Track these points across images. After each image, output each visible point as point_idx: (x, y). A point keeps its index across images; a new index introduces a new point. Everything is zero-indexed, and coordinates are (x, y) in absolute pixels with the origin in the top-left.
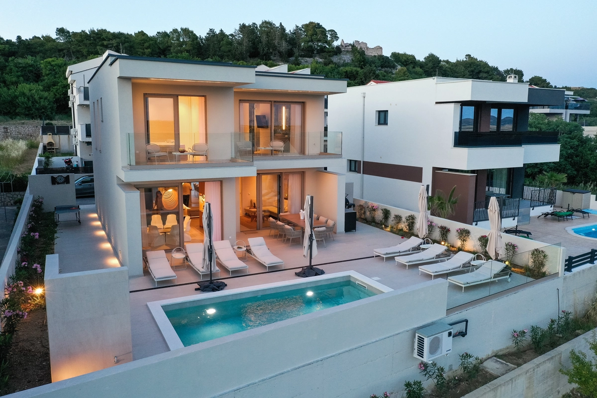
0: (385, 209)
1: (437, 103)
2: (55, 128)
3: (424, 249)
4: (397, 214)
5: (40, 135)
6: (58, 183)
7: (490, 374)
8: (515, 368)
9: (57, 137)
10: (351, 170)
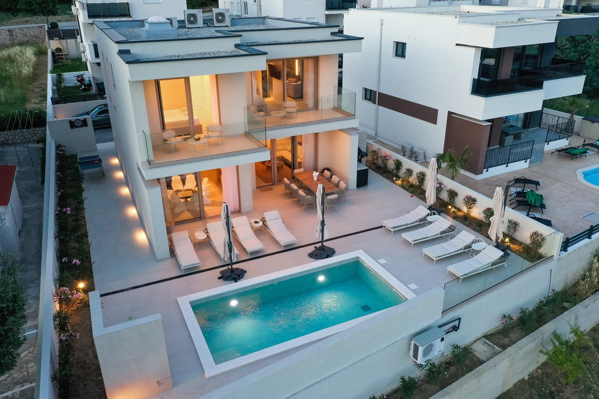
0: (397, 160)
1: (457, 45)
2: (61, 32)
3: (430, 223)
4: (408, 168)
5: (47, 40)
6: (77, 127)
7: (478, 358)
8: (500, 352)
9: (64, 41)
10: (366, 98)
